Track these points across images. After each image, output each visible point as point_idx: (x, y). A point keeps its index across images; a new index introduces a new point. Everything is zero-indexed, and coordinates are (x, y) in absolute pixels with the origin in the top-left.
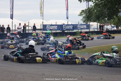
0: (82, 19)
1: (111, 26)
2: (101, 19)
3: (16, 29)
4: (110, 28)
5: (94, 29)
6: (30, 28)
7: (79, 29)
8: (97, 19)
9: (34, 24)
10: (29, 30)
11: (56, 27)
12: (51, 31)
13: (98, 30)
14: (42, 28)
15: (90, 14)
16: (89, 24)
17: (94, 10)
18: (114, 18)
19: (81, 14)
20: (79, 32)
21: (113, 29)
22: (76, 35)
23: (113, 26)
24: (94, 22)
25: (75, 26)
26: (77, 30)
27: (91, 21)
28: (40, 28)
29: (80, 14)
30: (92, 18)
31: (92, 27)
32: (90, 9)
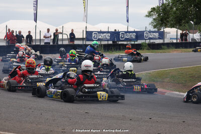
0: (152, 23)
1: (199, 34)
2: (184, 23)
3: (42, 38)
4: (198, 37)
5: (171, 39)
6: (65, 37)
7: (146, 40)
8: (178, 22)
9: (72, 30)
10: (63, 40)
11: (108, 36)
12: (99, 42)
13: (178, 41)
14: (85, 37)
15: (165, 14)
16: (162, 30)
17: (171, 8)
20: (145, 43)
22: (141, 49)
25: (139, 34)
27: (166, 26)
28: (82, 37)
29: (148, 14)
30: (168, 21)
31: (168, 36)
32: (165, 6)
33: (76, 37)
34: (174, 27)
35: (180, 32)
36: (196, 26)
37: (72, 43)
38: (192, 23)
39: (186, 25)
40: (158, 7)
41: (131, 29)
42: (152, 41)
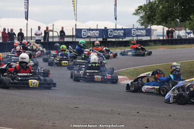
0: (139, 20)
1: (185, 31)
2: (170, 20)
3: (33, 35)
4: (184, 34)
5: (157, 36)
6: (55, 34)
7: (133, 37)
8: (163, 21)
9: (63, 28)
10: (53, 37)
11: (97, 33)
13: (165, 38)
14: (74, 34)
15: (151, 12)
16: (149, 28)
17: (158, 6)
18: (190, 18)
19: (137, 12)
21: (189, 36)
22: (129, 45)
23: (188, 31)
25: (127, 31)
27: (153, 24)
28: (72, 35)
29: (135, 12)
30: (154, 19)
31: (155, 33)
32: (152, 4)
33: (66, 34)
34: (160, 24)
35: (166, 29)
36: (182, 23)
37: (62, 40)
38: (178, 20)
39: (172, 22)
40: (145, 6)
41: (119, 27)
42: (139, 38)
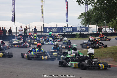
0: (82, 22)
1: (109, 28)
2: (100, 22)
3: (18, 31)
4: (108, 30)
5: (93, 31)
6: (31, 30)
7: (78, 32)
8: (96, 22)
9: (35, 27)
10: (30, 32)
11: (56, 30)
13: (97, 32)
14: (43, 30)
15: (89, 17)
16: (88, 26)
17: (93, 13)
18: (112, 21)
19: (80, 17)
20: (78, 34)
21: (111, 31)
22: (75, 37)
23: (111, 28)
24: (92, 25)
25: (74, 28)
26: (77, 33)
27: (90, 24)
28: (41, 31)
30: (90, 21)
31: (91, 30)
32: (89, 12)
33: (38, 31)
36: (107, 23)
38: (105, 22)
40: (85, 13)
41: (69, 26)
42: (82, 33)
